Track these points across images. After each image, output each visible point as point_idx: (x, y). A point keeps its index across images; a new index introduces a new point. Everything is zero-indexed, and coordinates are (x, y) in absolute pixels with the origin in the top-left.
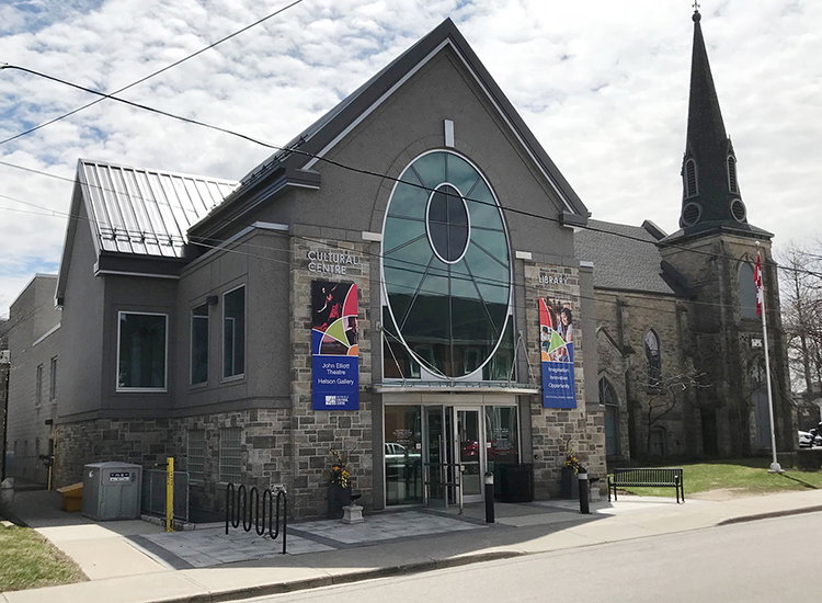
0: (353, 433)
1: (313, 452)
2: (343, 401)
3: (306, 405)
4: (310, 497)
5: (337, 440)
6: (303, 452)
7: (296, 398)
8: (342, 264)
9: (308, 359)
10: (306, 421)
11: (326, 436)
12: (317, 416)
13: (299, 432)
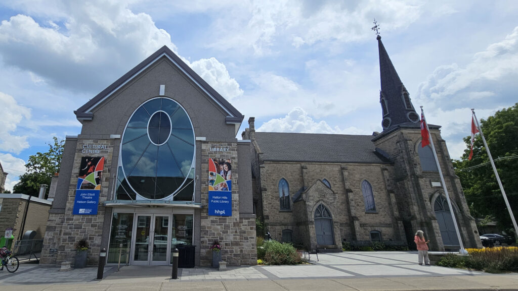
0: (92, 226)
1: (70, 234)
2: (89, 211)
3: (70, 212)
4: (66, 256)
5: (83, 229)
6: (65, 234)
7: (67, 209)
8: (99, 149)
9: (75, 191)
10: (68, 219)
11: (78, 227)
12: (75, 217)
13: (65, 224)
